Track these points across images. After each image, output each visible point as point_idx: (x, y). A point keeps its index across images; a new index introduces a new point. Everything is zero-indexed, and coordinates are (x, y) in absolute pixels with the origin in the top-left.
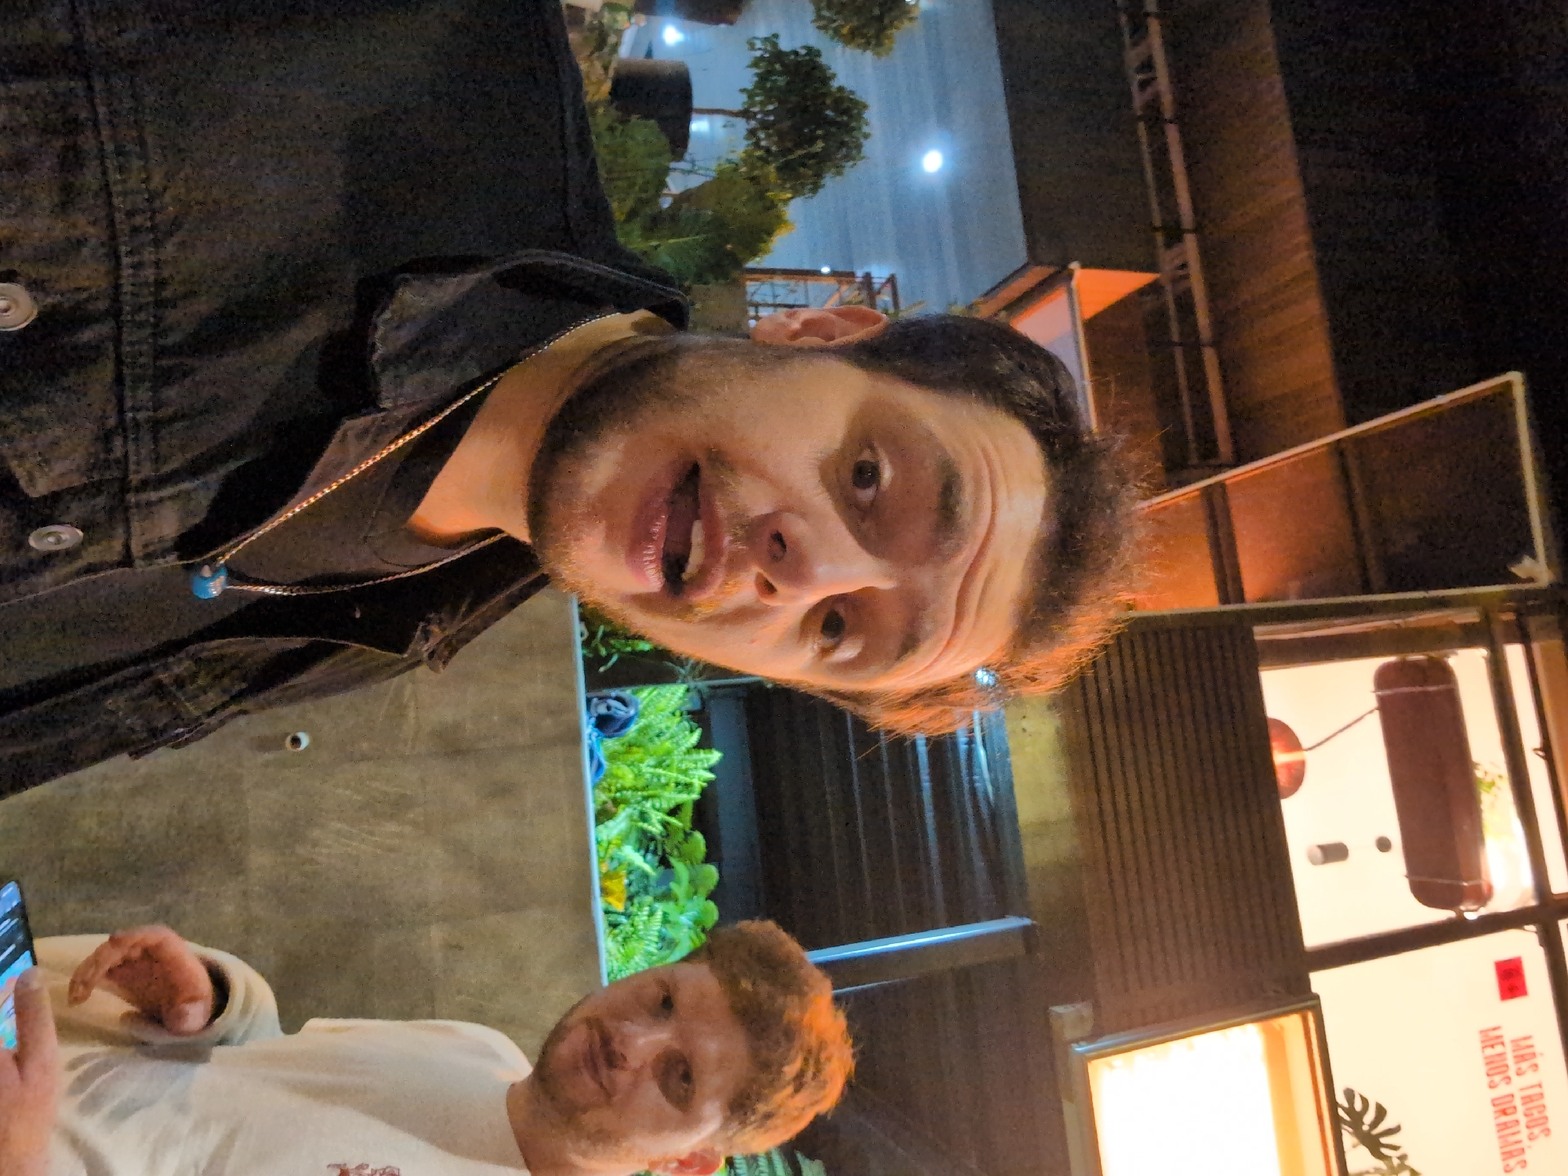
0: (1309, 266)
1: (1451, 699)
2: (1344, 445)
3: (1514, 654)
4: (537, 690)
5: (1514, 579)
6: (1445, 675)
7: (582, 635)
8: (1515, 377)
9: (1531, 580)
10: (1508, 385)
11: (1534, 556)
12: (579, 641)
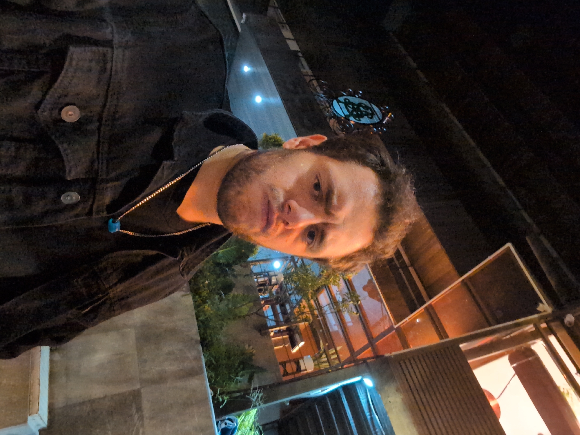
0: (432, 233)
1: (538, 361)
2: (465, 281)
3: (552, 339)
4: (197, 421)
5: (539, 312)
6: (533, 353)
7: (211, 394)
8: (509, 245)
9: (545, 311)
10: (508, 248)
11: (541, 302)
12: (210, 397)
